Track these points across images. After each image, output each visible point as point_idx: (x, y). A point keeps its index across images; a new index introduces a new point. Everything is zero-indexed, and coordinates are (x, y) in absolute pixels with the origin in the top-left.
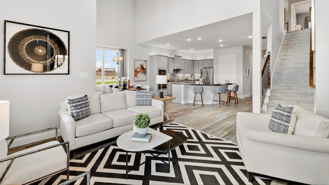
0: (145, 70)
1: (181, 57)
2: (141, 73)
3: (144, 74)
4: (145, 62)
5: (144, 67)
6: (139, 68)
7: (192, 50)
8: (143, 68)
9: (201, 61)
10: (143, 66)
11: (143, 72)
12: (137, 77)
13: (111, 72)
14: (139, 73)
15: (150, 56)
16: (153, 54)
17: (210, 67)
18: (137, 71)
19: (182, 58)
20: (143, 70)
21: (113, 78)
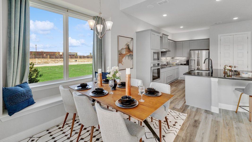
0: (132, 52)
1: (168, 36)
2: (127, 57)
3: (130, 59)
4: (131, 40)
5: (131, 48)
6: (125, 50)
7: (182, 27)
8: (129, 50)
9: (187, 42)
10: (129, 47)
11: (129, 56)
12: (122, 63)
13: (73, 55)
14: (124, 58)
15: (137, 33)
16: (139, 29)
17: (198, 48)
18: (122, 54)
19: (169, 38)
20: (129, 52)
21: (76, 61)
